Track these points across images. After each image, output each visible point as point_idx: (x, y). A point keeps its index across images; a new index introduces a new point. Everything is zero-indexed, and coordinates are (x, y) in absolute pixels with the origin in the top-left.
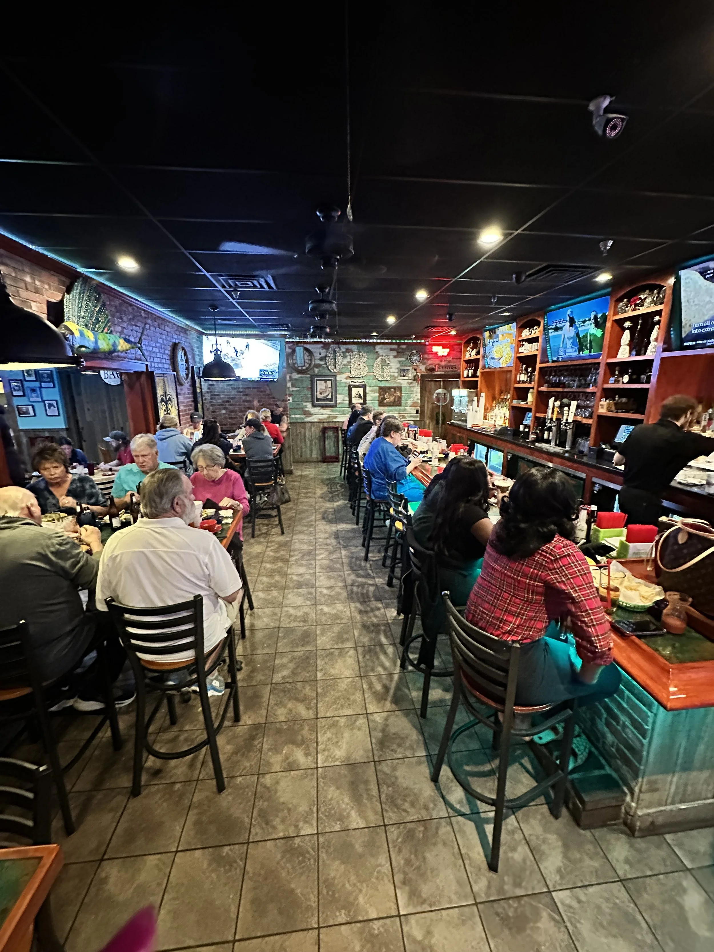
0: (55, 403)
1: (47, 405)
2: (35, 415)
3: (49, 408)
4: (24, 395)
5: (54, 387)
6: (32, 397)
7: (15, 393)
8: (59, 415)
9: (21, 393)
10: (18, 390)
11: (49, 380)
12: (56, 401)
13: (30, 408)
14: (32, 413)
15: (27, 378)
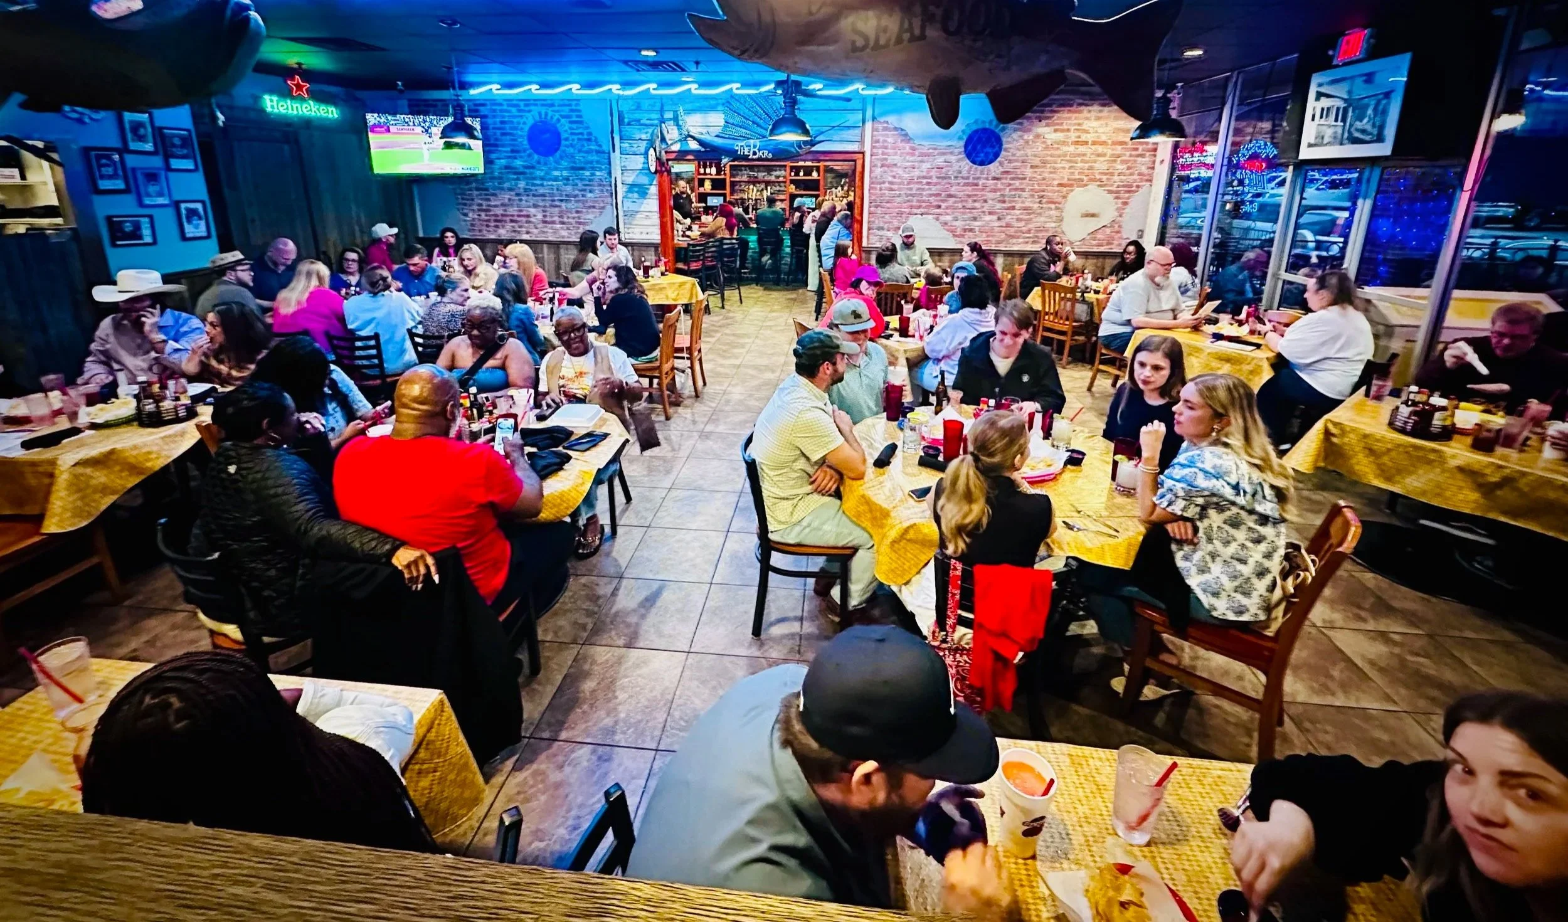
0: (199, 206)
1: (184, 212)
2: (155, 243)
3: (189, 221)
4: (127, 191)
5: (196, 170)
6: (149, 195)
7: (104, 184)
8: (208, 237)
9: (120, 184)
10: (110, 177)
11: (185, 151)
12: (203, 202)
13: (145, 222)
14: (148, 239)
15: (133, 146)
